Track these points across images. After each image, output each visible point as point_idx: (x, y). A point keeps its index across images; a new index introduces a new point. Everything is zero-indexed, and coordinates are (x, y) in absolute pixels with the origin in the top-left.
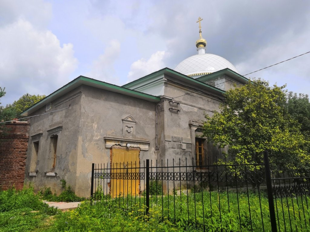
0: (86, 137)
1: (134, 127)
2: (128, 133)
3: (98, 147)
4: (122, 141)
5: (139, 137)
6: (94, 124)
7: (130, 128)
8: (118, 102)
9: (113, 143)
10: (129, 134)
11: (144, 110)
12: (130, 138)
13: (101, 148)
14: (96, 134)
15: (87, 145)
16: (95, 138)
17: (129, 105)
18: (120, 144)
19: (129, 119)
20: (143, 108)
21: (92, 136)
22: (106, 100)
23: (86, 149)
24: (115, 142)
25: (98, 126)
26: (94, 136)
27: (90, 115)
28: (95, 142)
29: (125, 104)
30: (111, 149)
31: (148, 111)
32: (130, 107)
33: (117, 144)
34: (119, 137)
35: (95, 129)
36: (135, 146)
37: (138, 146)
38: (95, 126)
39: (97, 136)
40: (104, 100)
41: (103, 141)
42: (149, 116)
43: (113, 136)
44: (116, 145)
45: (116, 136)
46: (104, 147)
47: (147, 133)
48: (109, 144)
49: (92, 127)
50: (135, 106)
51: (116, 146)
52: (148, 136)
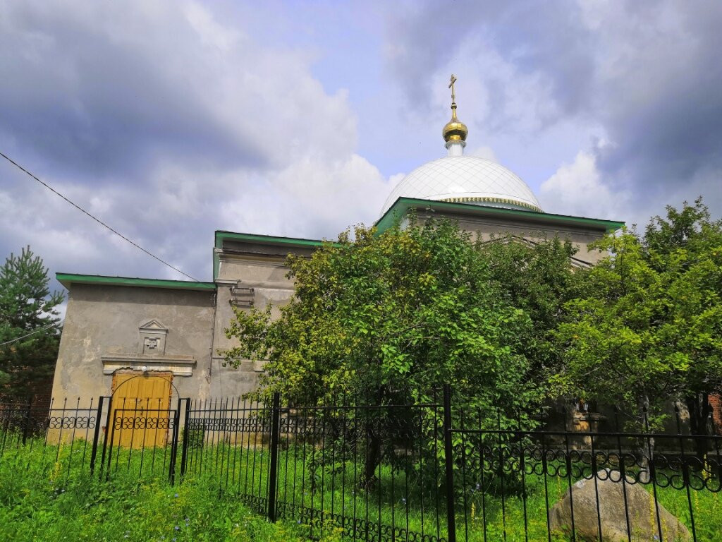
0: (71, 359)
1: (162, 338)
2: (150, 348)
3: (90, 373)
4: (134, 363)
5: (172, 354)
6: (85, 340)
7: (155, 340)
8: (134, 302)
9: (118, 367)
10: (152, 350)
11: (189, 308)
12: (153, 356)
13: (97, 375)
14: (87, 353)
15: (70, 371)
16: (86, 360)
17: (156, 303)
18: (131, 367)
19: (155, 326)
20: (186, 305)
21: (82, 357)
22: (112, 300)
23: (69, 377)
24: (121, 365)
25: (92, 342)
26: (84, 357)
27: (79, 326)
28: (85, 366)
29: (148, 303)
30: (113, 374)
31: (199, 308)
32: (158, 306)
33: (125, 367)
34: (130, 356)
35: (87, 346)
36: (163, 368)
37: (169, 368)
38: (88, 342)
39: (89, 357)
40: (107, 301)
41: (100, 363)
42: (199, 317)
43: (120, 355)
44: (123, 368)
45: (123, 355)
46: (101, 373)
47: (192, 346)
48: (110, 368)
49: (82, 345)
50: (168, 303)
51: (123, 370)
52: (193, 351)
